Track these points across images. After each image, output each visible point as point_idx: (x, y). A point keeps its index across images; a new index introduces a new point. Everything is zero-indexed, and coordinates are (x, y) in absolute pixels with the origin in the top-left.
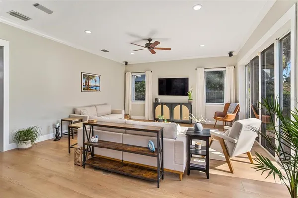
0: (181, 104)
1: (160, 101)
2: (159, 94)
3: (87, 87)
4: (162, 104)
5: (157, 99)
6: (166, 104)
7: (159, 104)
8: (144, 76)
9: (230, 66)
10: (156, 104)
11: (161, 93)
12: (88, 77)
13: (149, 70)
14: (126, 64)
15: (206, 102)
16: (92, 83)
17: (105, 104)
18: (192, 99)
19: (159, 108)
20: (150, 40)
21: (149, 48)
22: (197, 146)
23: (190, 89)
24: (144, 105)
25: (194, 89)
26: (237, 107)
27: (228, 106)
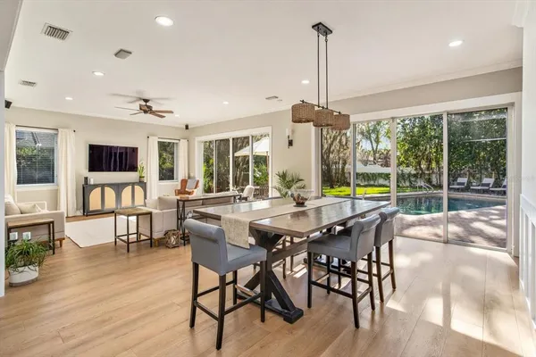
1: (92, 182)
2: (90, 171)
5: (86, 178)
6: (110, 185)
7: (98, 186)
13: (67, 127)
15: (159, 180)
18: (144, 177)
20: (146, 101)
25: (144, 162)
26: (198, 182)
27: (184, 182)
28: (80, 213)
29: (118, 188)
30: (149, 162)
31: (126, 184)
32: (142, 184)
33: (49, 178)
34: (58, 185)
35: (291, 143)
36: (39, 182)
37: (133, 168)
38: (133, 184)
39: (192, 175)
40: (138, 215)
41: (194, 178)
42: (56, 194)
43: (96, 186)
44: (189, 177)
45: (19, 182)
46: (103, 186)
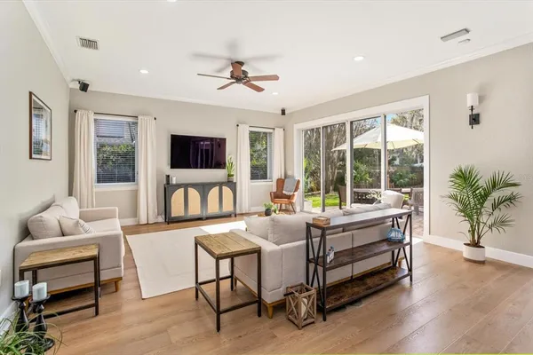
1: (174, 181)
2: (172, 168)
5: (167, 177)
6: (194, 185)
7: (180, 187)
9: (279, 128)
11: (174, 164)
15: (252, 179)
19: (178, 195)
23: (228, 157)
25: (233, 157)
26: (299, 181)
27: (281, 183)
28: (161, 219)
29: (204, 188)
30: (239, 157)
31: (212, 185)
32: (231, 184)
33: (130, 177)
34: (137, 184)
35: (475, 119)
36: (119, 181)
37: (220, 164)
38: (221, 184)
39: (289, 173)
40: (232, 256)
41: (293, 177)
42: (135, 194)
43: (178, 186)
44: (286, 177)
45: (99, 180)
46: (186, 186)
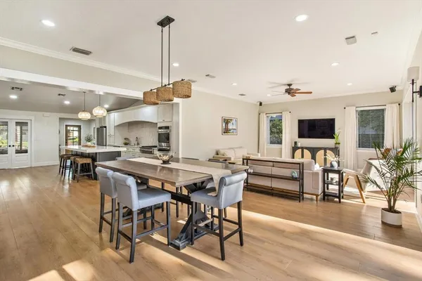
0: (325, 149)
1: (299, 145)
2: (299, 137)
3: (226, 131)
4: (302, 148)
5: (296, 143)
6: (307, 148)
7: (299, 148)
8: (281, 116)
9: (392, 103)
10: (295, 149)
11: (301, 136)
12: (227, 122)
13: (286, 111)
14: (261, 104)
15: (359, 147)
16: (230, 126)
17: (241, 147)
18: (339, 144)
19: (298, 152)
20: (290, 85)
21: (289, 93)
22: (332, 179)
23: (337, 131)
24: (281, 149)
25: (342, 131)
29: (313, 151)
31: (320, 149)
